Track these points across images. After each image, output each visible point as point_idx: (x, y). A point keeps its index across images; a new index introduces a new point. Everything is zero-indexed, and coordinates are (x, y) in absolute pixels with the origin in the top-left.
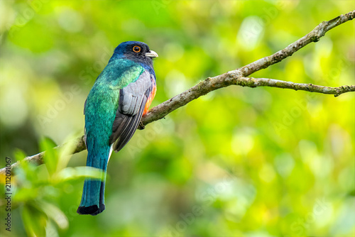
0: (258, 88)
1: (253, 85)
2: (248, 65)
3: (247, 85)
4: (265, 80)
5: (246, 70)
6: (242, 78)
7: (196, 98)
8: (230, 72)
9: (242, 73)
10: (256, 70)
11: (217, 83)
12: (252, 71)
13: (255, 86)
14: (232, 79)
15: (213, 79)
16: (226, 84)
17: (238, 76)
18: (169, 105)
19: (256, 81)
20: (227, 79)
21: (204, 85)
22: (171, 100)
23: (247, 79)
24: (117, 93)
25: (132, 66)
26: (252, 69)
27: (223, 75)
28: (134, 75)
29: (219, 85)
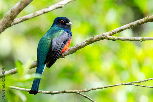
0: (116, 41)
1: (114, 40)
2: (112, 31)
3: (111, 40)
4: (119, 37)
5: (111, 33)
6: (109, 37)
7: (88, 44)
8: (104, 34)
9: (109, 34)
10: (115, 33)
11: (98, 38)
12: (114, 33)
13: (115, 40)
14: (104, 37)
15: (96, 37)
16: (102, 39)
17: (107, 35)
18: (76, 47)
19: (115, 38)
20: (103, 37)
21: (92, 39)
22: (77, 45)
23: (111, 37)
24: (50, 41)
25: (59, 30)
26: (114, 32)
27: (101, 35)
28: (59, 33)
29: (98, 39)
